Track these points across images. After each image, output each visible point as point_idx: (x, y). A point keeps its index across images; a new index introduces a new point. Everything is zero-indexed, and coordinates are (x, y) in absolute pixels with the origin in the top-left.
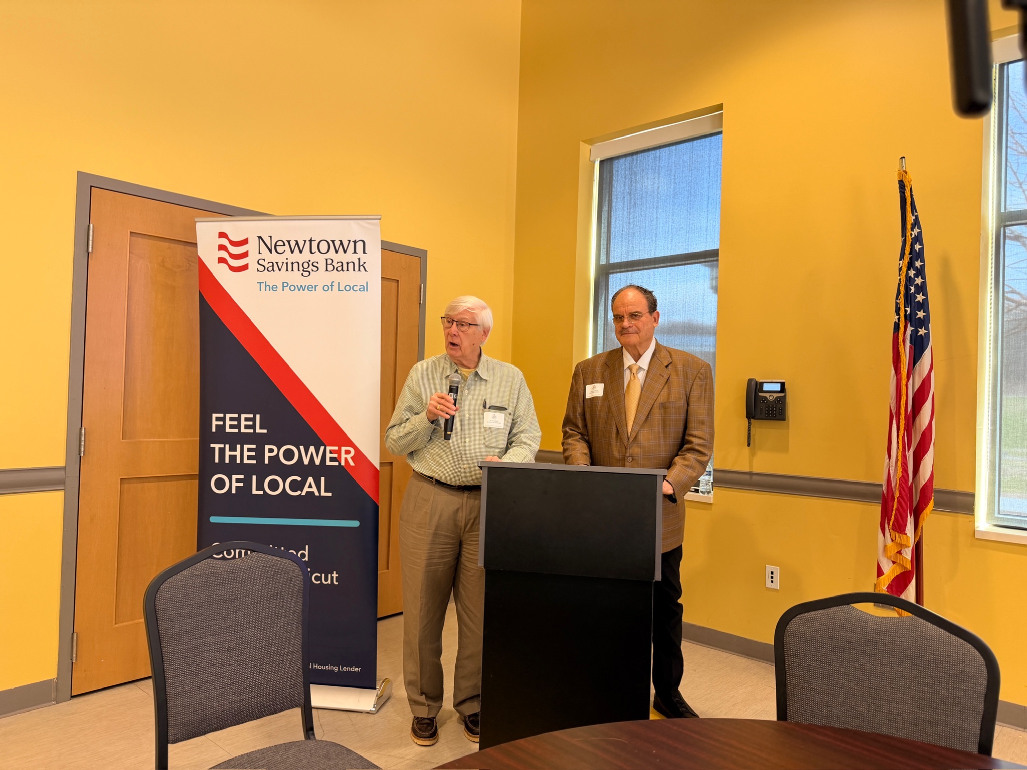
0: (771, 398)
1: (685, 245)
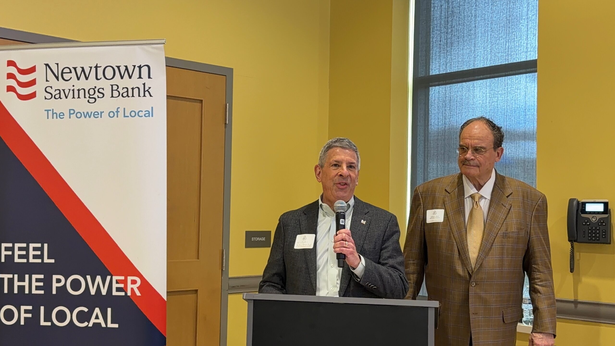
0: (593, 219)
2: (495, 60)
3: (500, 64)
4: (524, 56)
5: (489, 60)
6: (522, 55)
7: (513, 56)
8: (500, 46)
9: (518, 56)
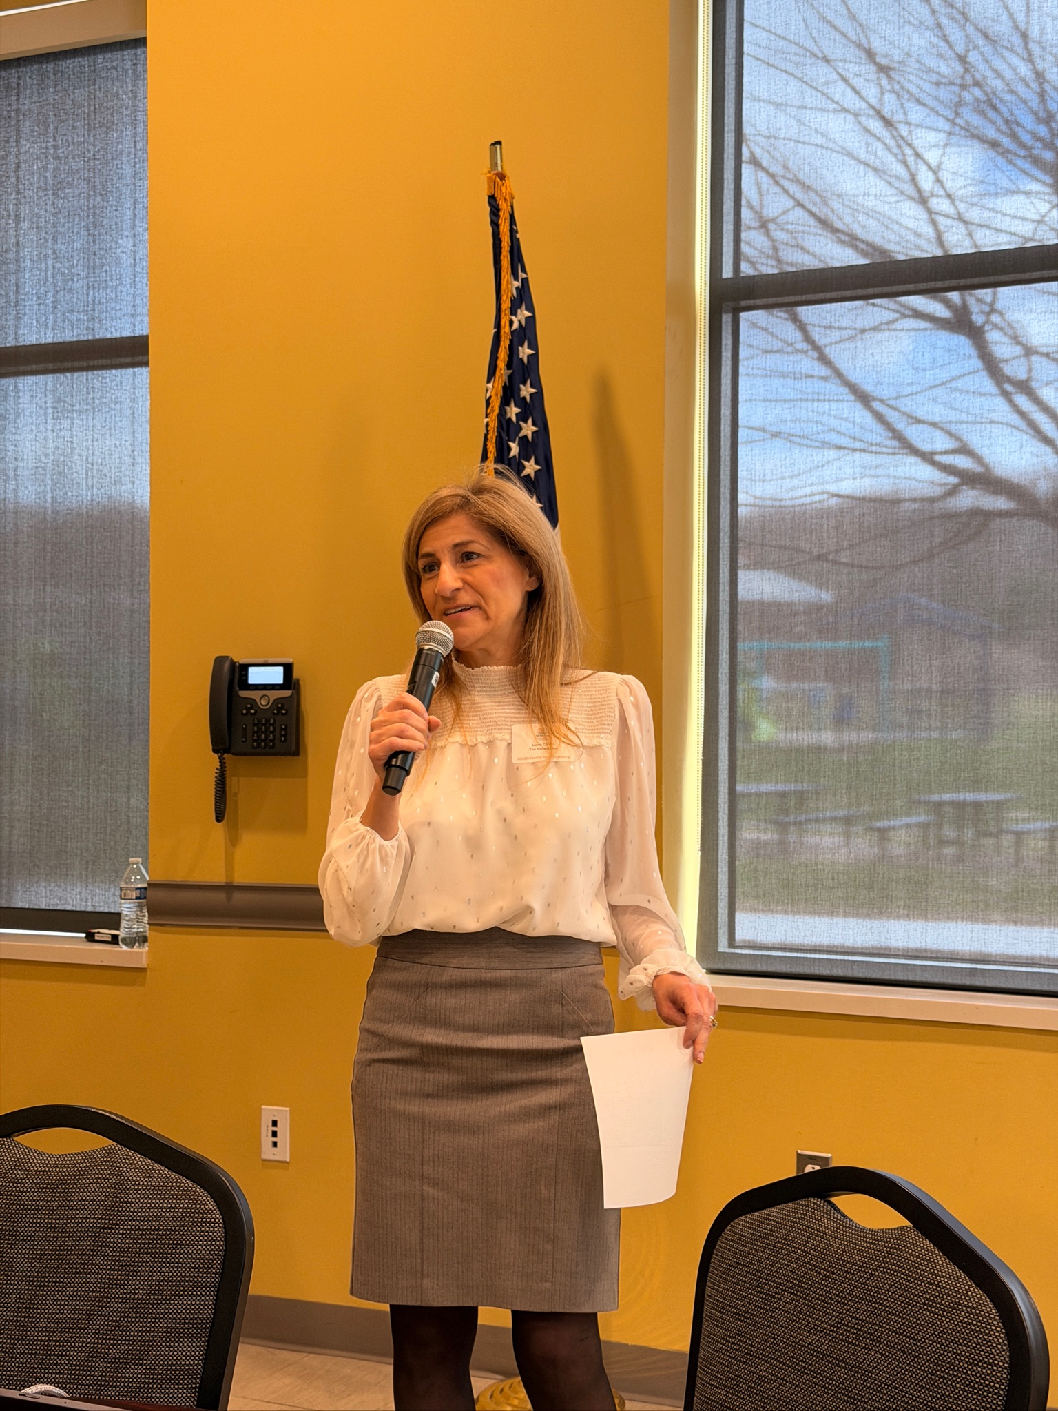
0: (263, 701)
1: (86, 318)
2: (63, 328)
3: (75, 339)
4: (127, 325)
5: (50, 327)
6: (123, 321)
7: (104, 322)
8: (75, 296)
9: (114, 324)
